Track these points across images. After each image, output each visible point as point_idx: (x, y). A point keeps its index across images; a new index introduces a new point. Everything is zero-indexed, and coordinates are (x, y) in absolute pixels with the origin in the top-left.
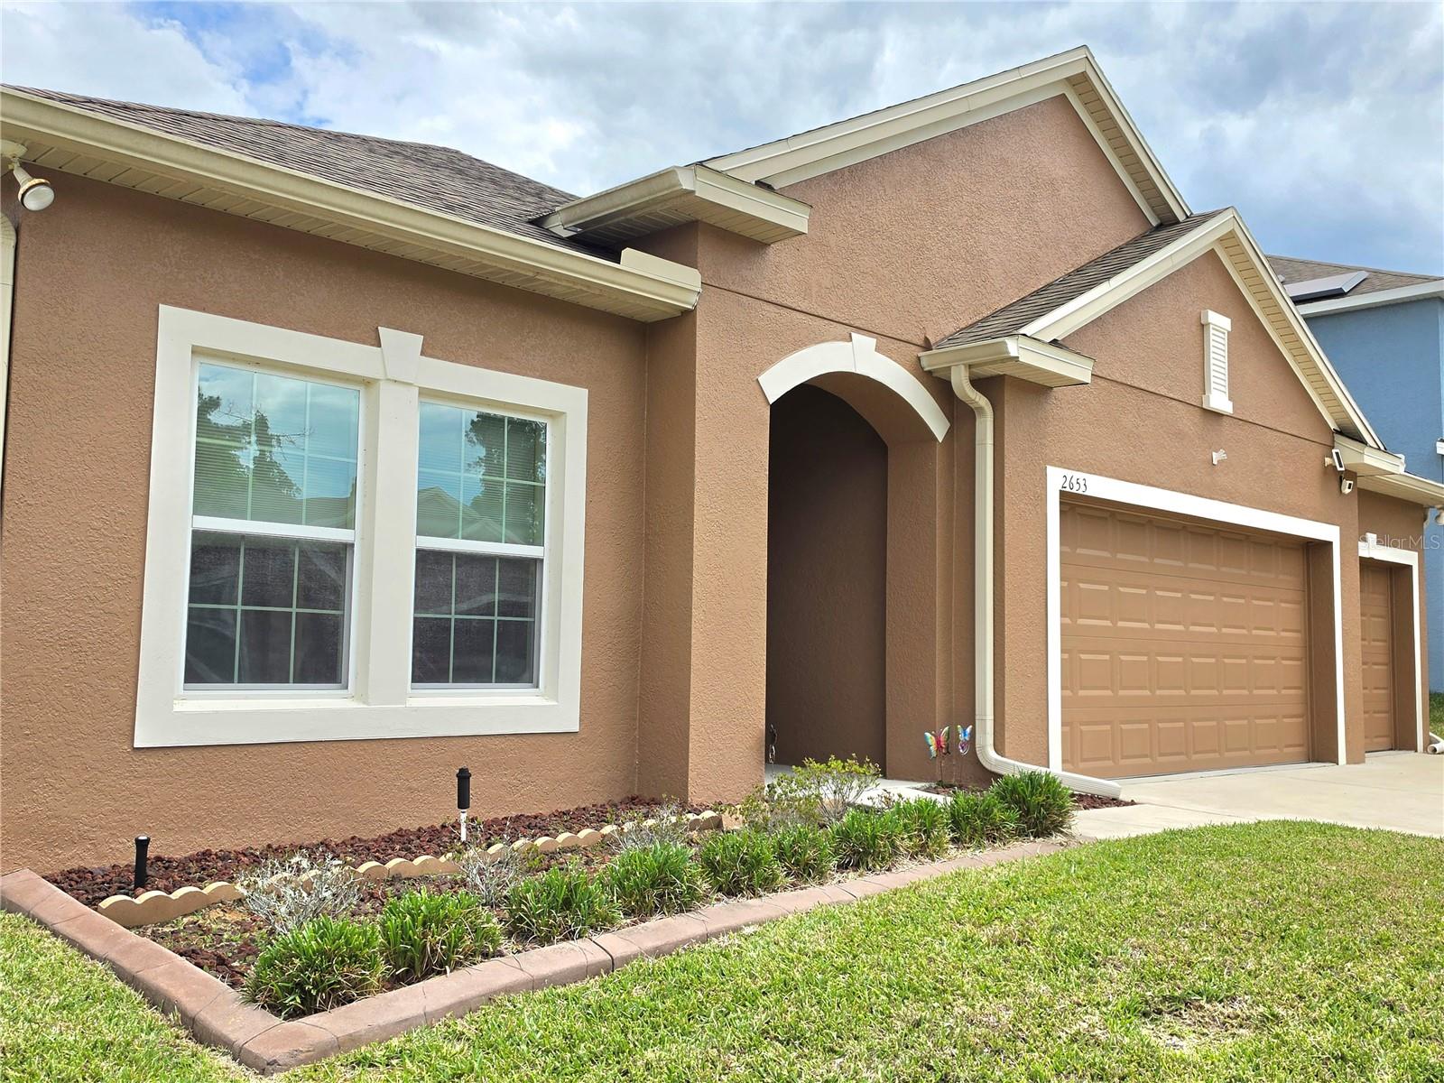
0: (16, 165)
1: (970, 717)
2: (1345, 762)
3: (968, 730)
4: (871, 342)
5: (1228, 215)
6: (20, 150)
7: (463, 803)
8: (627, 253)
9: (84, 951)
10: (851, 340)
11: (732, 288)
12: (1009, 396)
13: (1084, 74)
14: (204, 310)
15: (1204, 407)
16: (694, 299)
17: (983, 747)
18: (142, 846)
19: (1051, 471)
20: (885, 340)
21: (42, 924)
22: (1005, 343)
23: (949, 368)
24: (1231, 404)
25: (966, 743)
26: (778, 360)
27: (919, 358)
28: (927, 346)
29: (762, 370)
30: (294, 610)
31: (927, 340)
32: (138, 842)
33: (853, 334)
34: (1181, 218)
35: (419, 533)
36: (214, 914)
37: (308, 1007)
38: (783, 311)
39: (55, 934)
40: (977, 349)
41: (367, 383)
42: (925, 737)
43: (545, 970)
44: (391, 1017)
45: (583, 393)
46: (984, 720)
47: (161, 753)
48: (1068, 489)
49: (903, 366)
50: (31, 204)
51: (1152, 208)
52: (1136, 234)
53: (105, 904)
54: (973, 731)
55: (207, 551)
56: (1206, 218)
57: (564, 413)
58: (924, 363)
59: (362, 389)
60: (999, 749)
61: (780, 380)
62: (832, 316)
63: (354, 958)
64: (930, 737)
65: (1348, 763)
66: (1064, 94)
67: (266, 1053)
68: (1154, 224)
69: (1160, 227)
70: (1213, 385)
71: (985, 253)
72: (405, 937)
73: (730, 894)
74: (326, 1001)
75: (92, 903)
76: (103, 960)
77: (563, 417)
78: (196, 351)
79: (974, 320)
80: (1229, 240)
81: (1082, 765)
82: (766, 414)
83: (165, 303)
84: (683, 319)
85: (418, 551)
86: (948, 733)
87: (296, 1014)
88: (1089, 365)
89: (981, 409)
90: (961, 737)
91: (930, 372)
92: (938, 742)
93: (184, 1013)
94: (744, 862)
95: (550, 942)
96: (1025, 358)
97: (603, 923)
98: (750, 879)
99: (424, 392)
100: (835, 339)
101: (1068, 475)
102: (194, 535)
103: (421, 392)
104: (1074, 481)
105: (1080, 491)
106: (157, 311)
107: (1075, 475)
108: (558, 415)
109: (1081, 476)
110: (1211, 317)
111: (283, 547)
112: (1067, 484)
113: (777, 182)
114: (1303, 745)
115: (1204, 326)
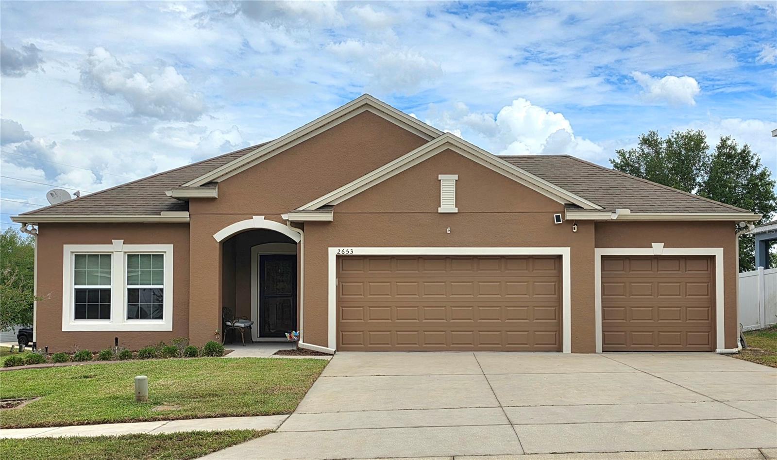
3: (298, 333)
4: (262, 217)
8: (163, 213)
11: (203, 213)
12: (305, 228)
13: (366, 104)
14: (73, 244)
15: (439, 212)
18: (46, 349)
19: (330, 249)
24: (457, 209)
26: (221, 230)
29: (215, 234)
30: (99, 304)
33: (254, 217)
35: (128, 285)
38: (223, 216)
45: (171, 246)
47: (67, 333)
48: (341, 254)
49: (278, 222)
55: (79, 292)
59: (111, 254)
60: (303, 339)
61: (221, 235)
62: (242, 214)
66: (367, 110)
70: (442, 203)
78: (72, 252)
82: (218, 245)
83: (65, 244)
84: (186, 224)
85: (128, 289)
89: (300, 233)
90: (295, 334)
92: (291, 336)
100: (245, 220)
101: (341, 249)
102: (75, 289)
103: (125, 253)
104: (345, 251)
105: (349, 254)
106: (63, 246)
107: (346, 249)
108: (165, 252)
109: (349, 249)
110: (440, 177)
111: (96, 290)
112: (341, 252)
113: (219, 181)
114: (555, 344)
115: (439, 181)
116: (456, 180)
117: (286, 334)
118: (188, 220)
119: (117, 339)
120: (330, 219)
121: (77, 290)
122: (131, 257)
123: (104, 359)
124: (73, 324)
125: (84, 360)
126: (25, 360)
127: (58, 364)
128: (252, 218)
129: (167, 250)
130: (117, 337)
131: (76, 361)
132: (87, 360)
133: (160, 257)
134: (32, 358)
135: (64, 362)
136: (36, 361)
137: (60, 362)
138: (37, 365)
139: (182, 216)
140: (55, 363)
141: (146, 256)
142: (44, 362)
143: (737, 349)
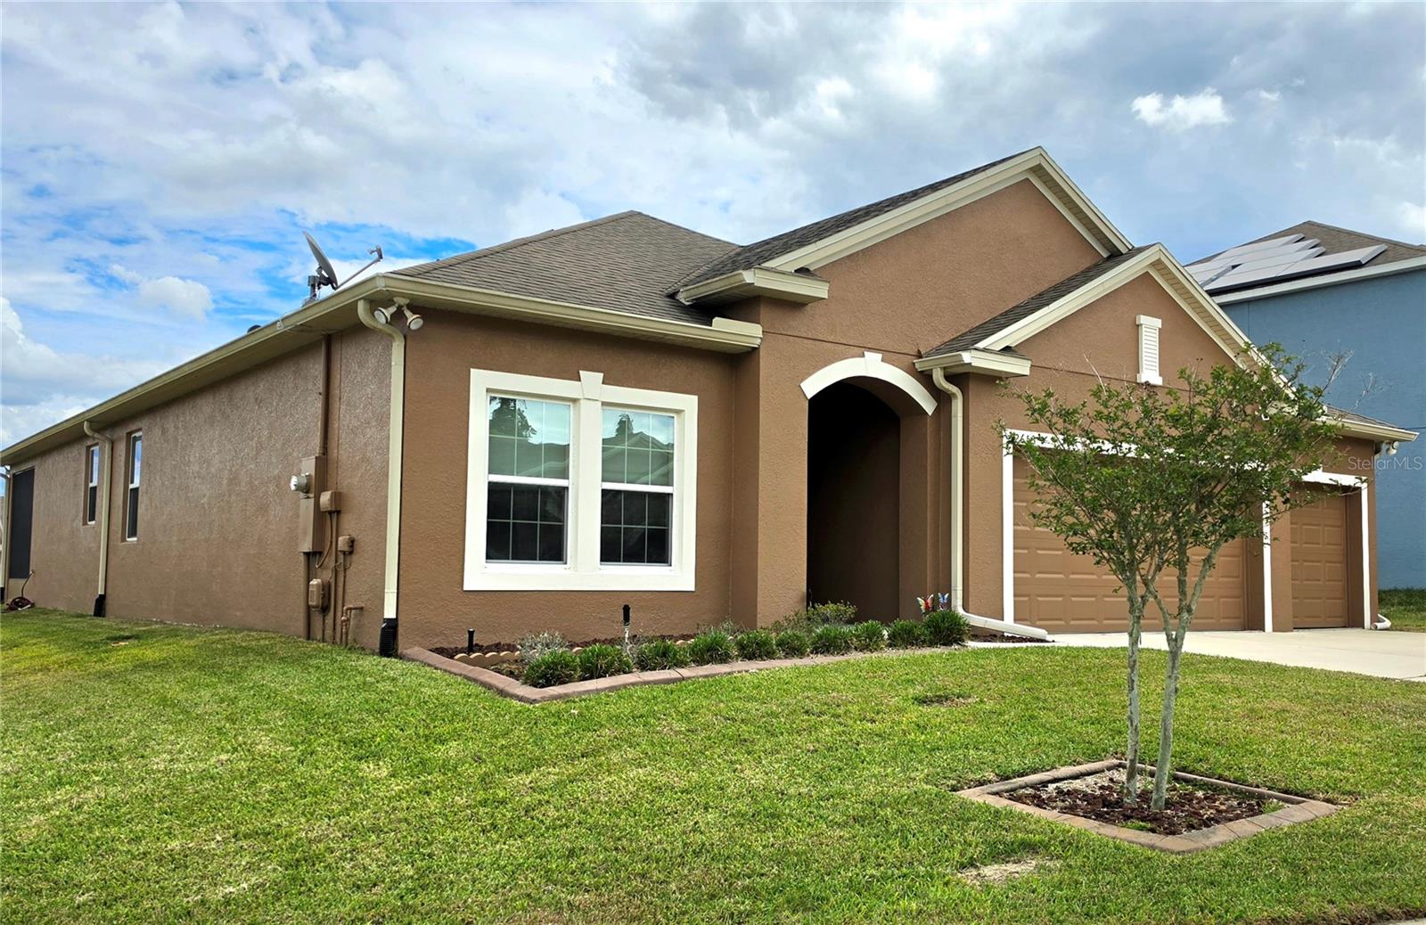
0: (405, 308)
1: (948, 588)
2: (1271, 629)
3: (946, 596)
4: (879, 356)
5: (1155, 249)
6: (407, 301)
7: (627, 622)
8: (717, 320)
9: (450, 673)
11: (783, 332)
12: (972, 386)
13: (1040, 165)
14: (491, 370)
15: (1138, 381)
16: (759, 341)
17: (955, 607)
18: (471, 634)
20: (888, 354)
21: (429, 665)
22: (961, 355)
23: (932, 370)
24: (1161, 378)
25: (944, 604)
26: (813, 373)
27: (914, 364)
28: (919, 356)
29: (803, 380)
30: (539, 522)
31: (919, 352)
32: (469, 632)
33: (866, 353)
34: (1124, 251)
35: (603, 480)
36: (505, 665)
37: (548, 684)
38: (816, 343)
39: (436, 668)
40: (947, 358)
41: (575, 401)
42: (918, 601)
43: (651, 678)
44: (582, 689)
45: (695, 398)
46: (956, 590)
47: (476, 594)
49: (902, 369)
50: (413, 327)
51: (1103, 245)
52: (1089, 265)
53: (457, 657)
54: (950, 596)
55: (495, 491)
56: (1140, 250)
57: (684, 411)
58: (917, 366)
59: (571, 404)
60: (965, 608)
61: (814, 385)
62: (851, 343)
63: (567, 666)
64: (921, 601)
65: (1274, 630)
66: (1027, 179)
67: (533, 697)
68: (1105, 256)
69: (1109, 258)
70: (1144, 366)
71: (965, 292)
72: (589, 661)
73: (750, 659)
74: (555, 682)
75: (452, 657)
76: (461, 675)
77: (683, 414)
78: (488, 390)
79: (955, 336)
80: (1158, 264)
81: (1038, 623)
82: (806, 405)
83: (473, 368)
84: (753, 352)
85: (603, 490)
86: (933, 599)
87: (543, 686)
88: (1028, 364)
89: (954, 394)
90: (941, 600)
91: (922, 372)
92: (927, 604)
93: (498, 689)
94: (757, 644)
95: (655, 670)
96: (976, 363)
97: (681, 664)
98: (761, 652)
99: (604, 404)
100: (853, 357)
102: (490, 483)
106: (469, 371)
108: (678, 411)
110: (1141, 319)
111: (533, 489)
113: (813, 266)
114: (1240, 618)
115: (1138, 326)
116: (1159, 328)
117: (919, 599)
118: (756, 343)
119: (626, 609)
120: (1027, 372)
124: (486, 571)
128: (863, 356)
129: (685, 408)
139: (750, 333)
143: (1387, 623)
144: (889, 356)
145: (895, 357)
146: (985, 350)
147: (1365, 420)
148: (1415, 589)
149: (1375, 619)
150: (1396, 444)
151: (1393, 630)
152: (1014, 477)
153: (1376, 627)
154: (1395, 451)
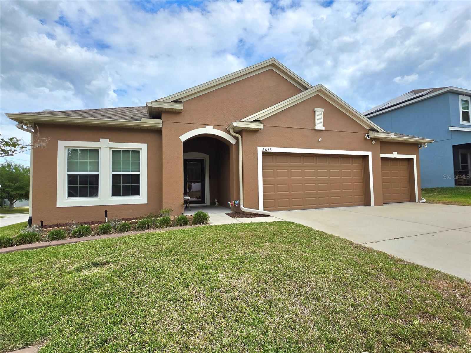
2: (373, 206)
4: (212, 127)
7: (106, 216)
8: (143, 119)
10: (205, 127)
12: (244, 134)
13: (273, 63)
15: (315, 129)
17: (241, 205)
18: (42, 222)
19: (259, 148)
22: (233, 124)
23: (230, 130)
24: (324, 127)
26: (184, 134)
29: (180, 136)
30: (89, 185)
31: (228, 125)
34: (308, 87)
35: (112, 171)
38: (185, 124)
41: (100, 148)
45: (146, 145)
46: (241, 199)
47: (62, 208)
48: (265, 151)
49: (222, 130)
54: (239, 201)
55: (72, 177)
61: (184, 138)
62: (200, 124)
64: (230, 203)
65: (375, 205)
66: (271, 69)
70: (317, 124)
78: (65, 147)
80: (321, 91)
82: (182, 143)
83: (59, 140)
84: (159, 129)
85: (112, 174)
88: (262, 125)
89: (239, 138)
90: (236, 203)
91: (227, 131)
92: (232, 204)
96: (239, 126)
100: (201, 128)
101: (265, 148)
102: (68, 175)
103: (110, 148)
104: (267, 149)
105: (269, 151)
106: (57, 142)
107: (267, 148)
108: (141, 149)
109: (269, 148)
110: (316, 109)
111: (86, 176)
112: (264, 150)
113: (183, 100)
114: (363, 202)
115: (315, 111)
116: (323, 112)
118: (161, 125)
120: (262, 127)
121: (69, 176)
122: (115, 152)
123: (104, 233)
124: (67, 201)
125: (83, 235)
126: (14, 241)
127: (54, 242)
129: (143, 148)
130: (106, 211)
131: (75, 237)
132: (86, 236)
133: (137, 153)
134: (23, 238)
135: (61, 239)
136: (28, 240)
137: (56, 239)
138: (29, 245)
139: (157, 123)
140: (51, 241)
141: (126, 152)
142: (38, 240)
143: (425, 200)
144: (215, 127)
145: (218, 127)
146: (245, 121)
147: (414, 137)
148: (444, 187)
149: (420, 199)
150: (426, 144)
151: (426, 203)
152: (262, 162)
153: (420, 202)
154: (426, 146)
